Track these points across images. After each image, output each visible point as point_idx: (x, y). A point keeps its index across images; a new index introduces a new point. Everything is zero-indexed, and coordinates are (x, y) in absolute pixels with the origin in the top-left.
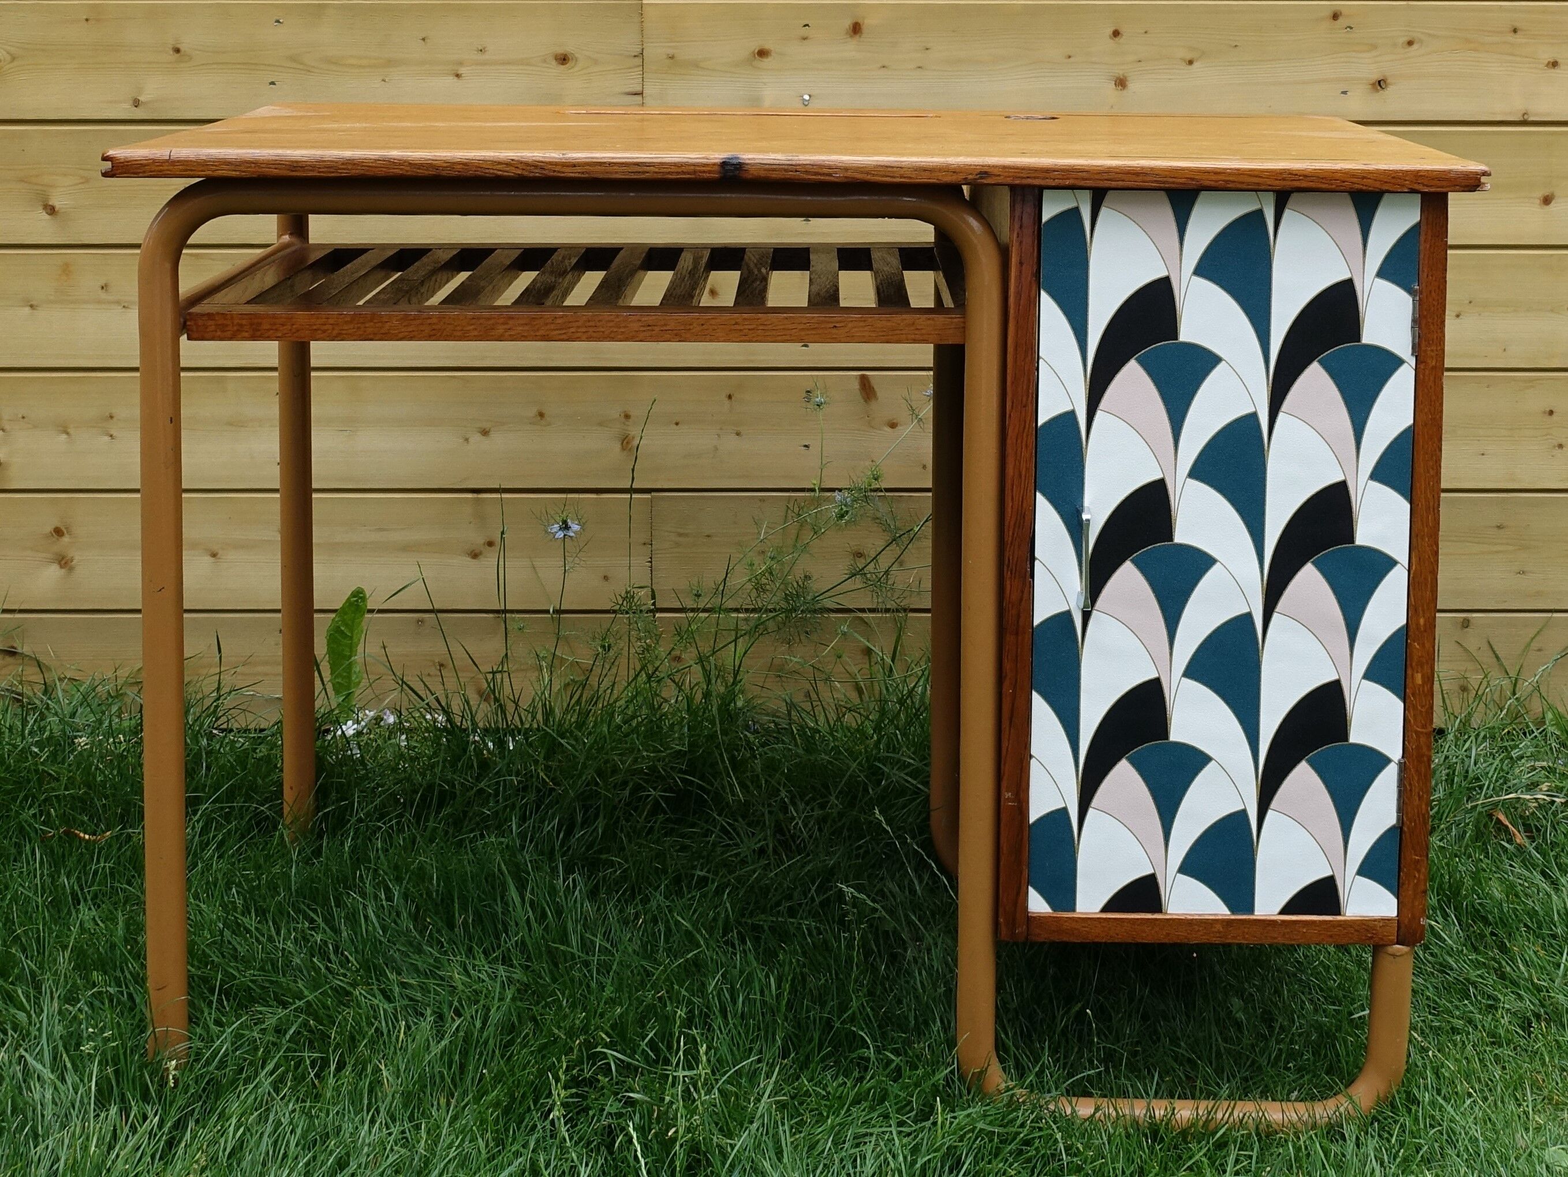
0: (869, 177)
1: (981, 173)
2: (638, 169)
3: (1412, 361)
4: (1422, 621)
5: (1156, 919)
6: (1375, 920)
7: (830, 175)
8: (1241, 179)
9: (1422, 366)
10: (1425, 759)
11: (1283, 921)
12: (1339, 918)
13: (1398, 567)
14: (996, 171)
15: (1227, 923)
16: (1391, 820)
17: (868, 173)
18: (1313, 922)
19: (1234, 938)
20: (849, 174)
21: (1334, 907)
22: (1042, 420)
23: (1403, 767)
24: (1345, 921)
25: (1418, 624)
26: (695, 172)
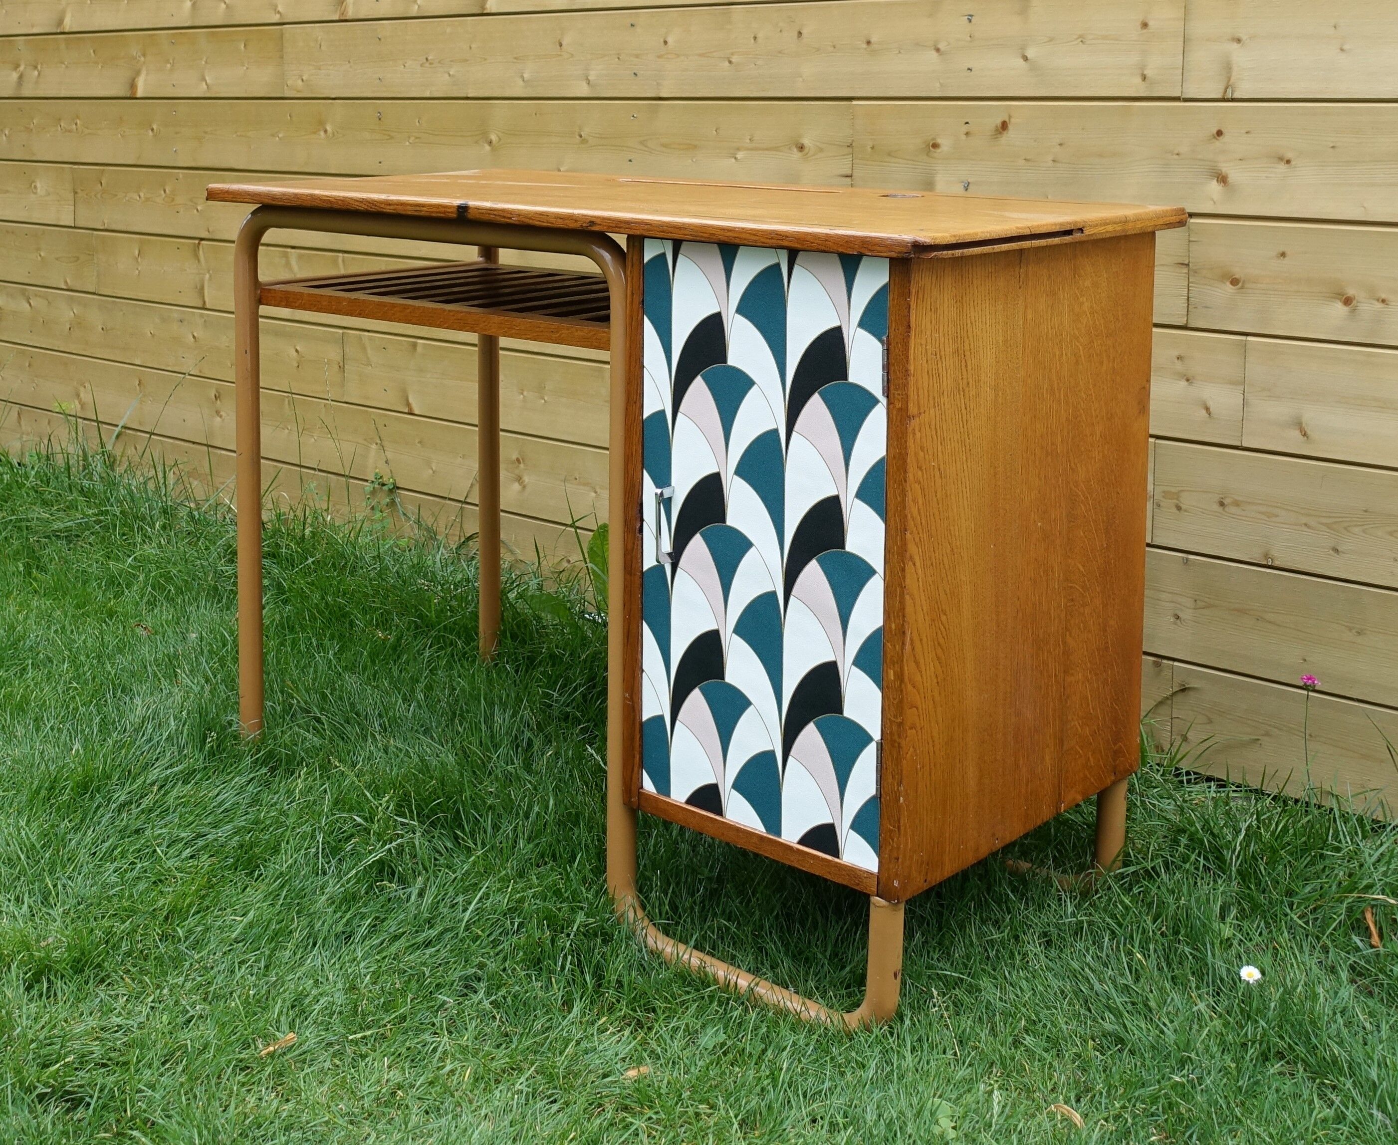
0: (531, 222)
1: (591, 222)
2: (418, 208)
3: (883, 400)
4: (893, 626)
5: (716, 820)
6: (861, 871)
7: (510, 218)
8: (744, 236)
9: (891, 406)
10: (896, 745)
11: (798, 850)
12: (837, 860)
13: (877, 576)
14: (598, 221)
15: (761, 838)
16: (872, 791)
17: (530, 219)
18: (818, 857)
19: (767, 852)
20: (521, 218)
21: (834, 850)
22: (646, 414)
23: (881, 747)
24: (840, 864)
25: (890, 628)
26: (445, 212)
